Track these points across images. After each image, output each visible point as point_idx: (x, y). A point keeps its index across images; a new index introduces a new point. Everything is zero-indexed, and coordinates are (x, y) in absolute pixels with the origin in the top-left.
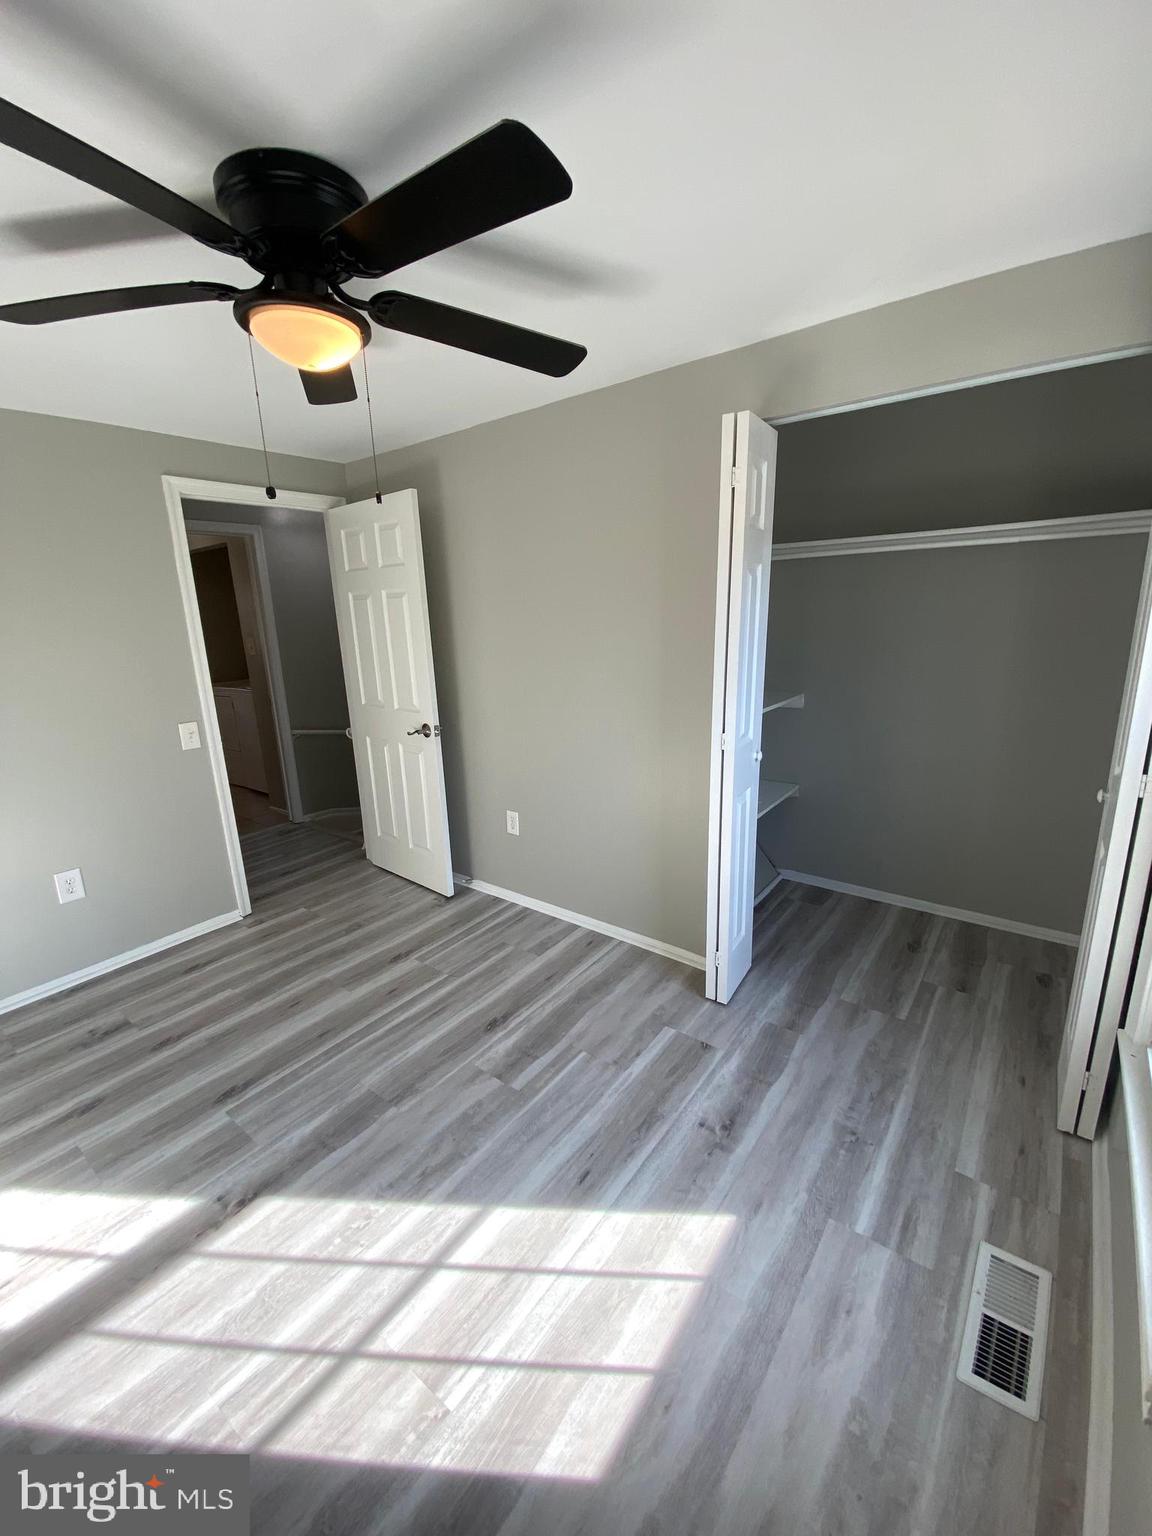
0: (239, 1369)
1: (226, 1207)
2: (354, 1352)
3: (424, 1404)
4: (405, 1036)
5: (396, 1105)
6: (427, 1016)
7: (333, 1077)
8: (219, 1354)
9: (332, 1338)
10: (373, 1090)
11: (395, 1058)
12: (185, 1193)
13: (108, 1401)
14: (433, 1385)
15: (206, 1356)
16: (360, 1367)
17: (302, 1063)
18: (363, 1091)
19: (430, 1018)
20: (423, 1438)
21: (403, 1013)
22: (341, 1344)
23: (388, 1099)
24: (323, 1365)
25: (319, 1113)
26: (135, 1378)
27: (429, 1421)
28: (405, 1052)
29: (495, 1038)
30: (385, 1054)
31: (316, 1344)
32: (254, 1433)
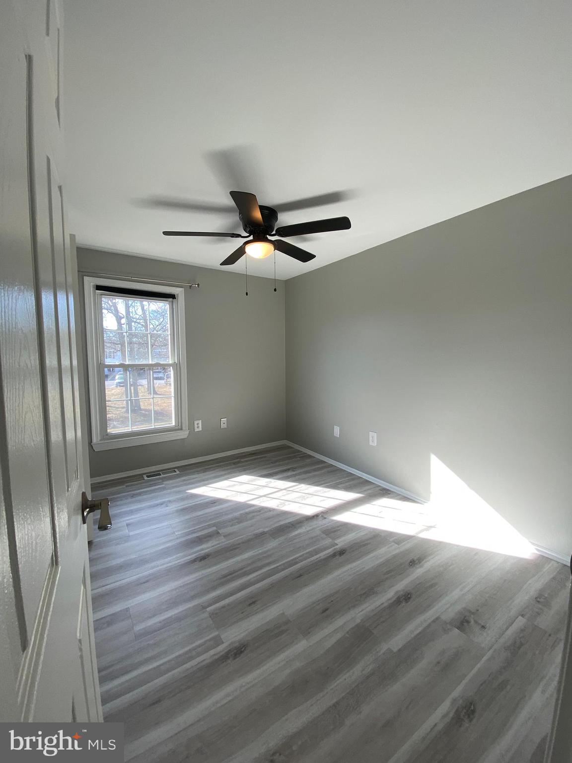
1: (322, 516)
4: (253, 563)
5: (264, 532)
6: (237, 574)
7: (292, 549)
10: (273, 539)
11: (260, 551)
12: (338, 522)
17: (309, 560)
18: (277, 540)
19: (235, 572)
21: (250, 580)
23: (267, 534)
25: (296, 535)
28: (255, 553)
29: (207, 551)
30: (265, 555)
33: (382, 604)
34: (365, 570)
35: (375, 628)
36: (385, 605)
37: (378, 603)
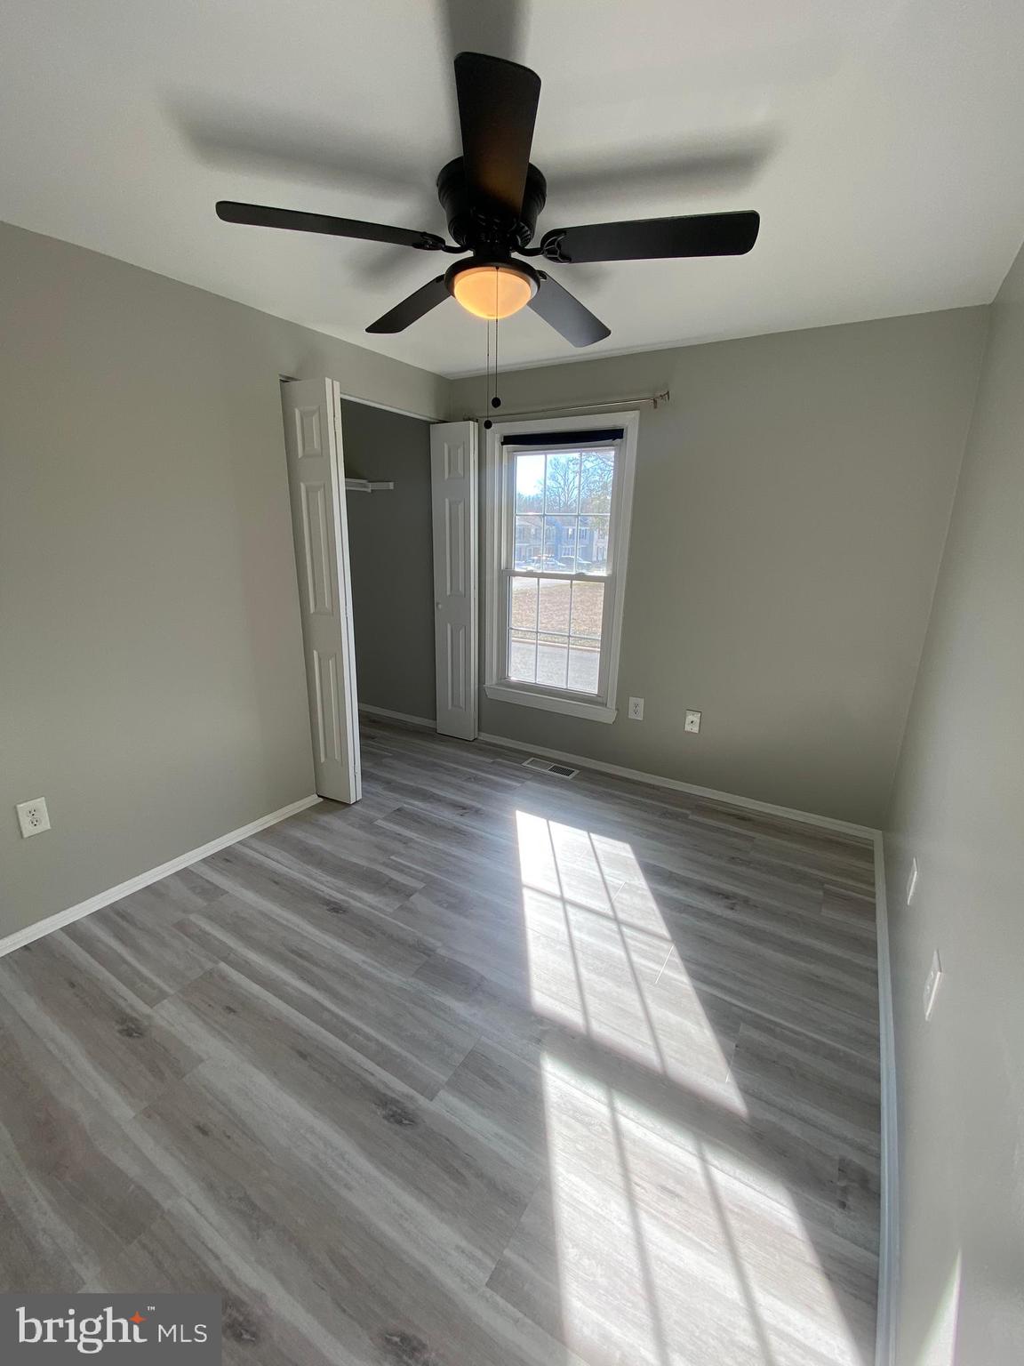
0: (644, 966)
1: (545, 1032)
2: (616, 920)
3: (624, 890)
8: (640, 978)
9: (614, 932)
13: (689, 1024)
14: (616, 889)
15: (645, 985)
16: (621, 916)
20: (638, 888)
22: (614, 926)
24: (625, 930)
26: (673, 1018)
27: (629, 889)
31: (618, 937)
32: (665, 946)
33: (217, 1258)
34: (344, 1192)
35: (144, 1247)
36: (213, 1265)
37: (220, 1244)
